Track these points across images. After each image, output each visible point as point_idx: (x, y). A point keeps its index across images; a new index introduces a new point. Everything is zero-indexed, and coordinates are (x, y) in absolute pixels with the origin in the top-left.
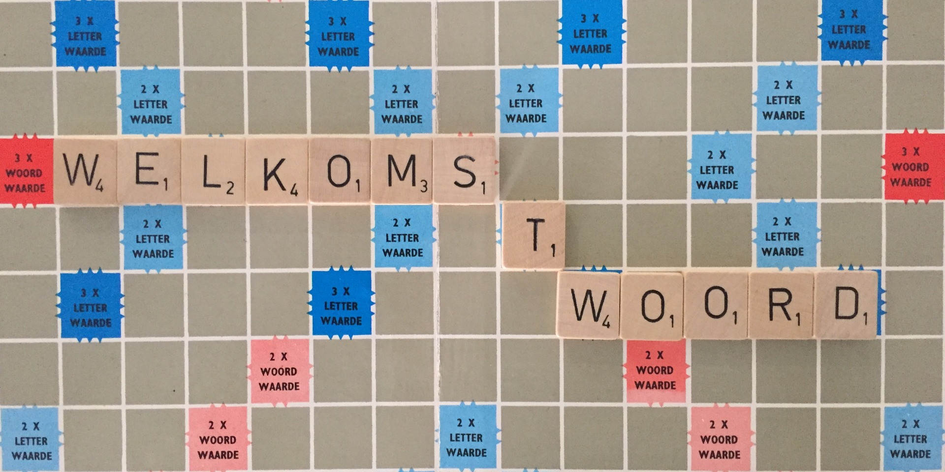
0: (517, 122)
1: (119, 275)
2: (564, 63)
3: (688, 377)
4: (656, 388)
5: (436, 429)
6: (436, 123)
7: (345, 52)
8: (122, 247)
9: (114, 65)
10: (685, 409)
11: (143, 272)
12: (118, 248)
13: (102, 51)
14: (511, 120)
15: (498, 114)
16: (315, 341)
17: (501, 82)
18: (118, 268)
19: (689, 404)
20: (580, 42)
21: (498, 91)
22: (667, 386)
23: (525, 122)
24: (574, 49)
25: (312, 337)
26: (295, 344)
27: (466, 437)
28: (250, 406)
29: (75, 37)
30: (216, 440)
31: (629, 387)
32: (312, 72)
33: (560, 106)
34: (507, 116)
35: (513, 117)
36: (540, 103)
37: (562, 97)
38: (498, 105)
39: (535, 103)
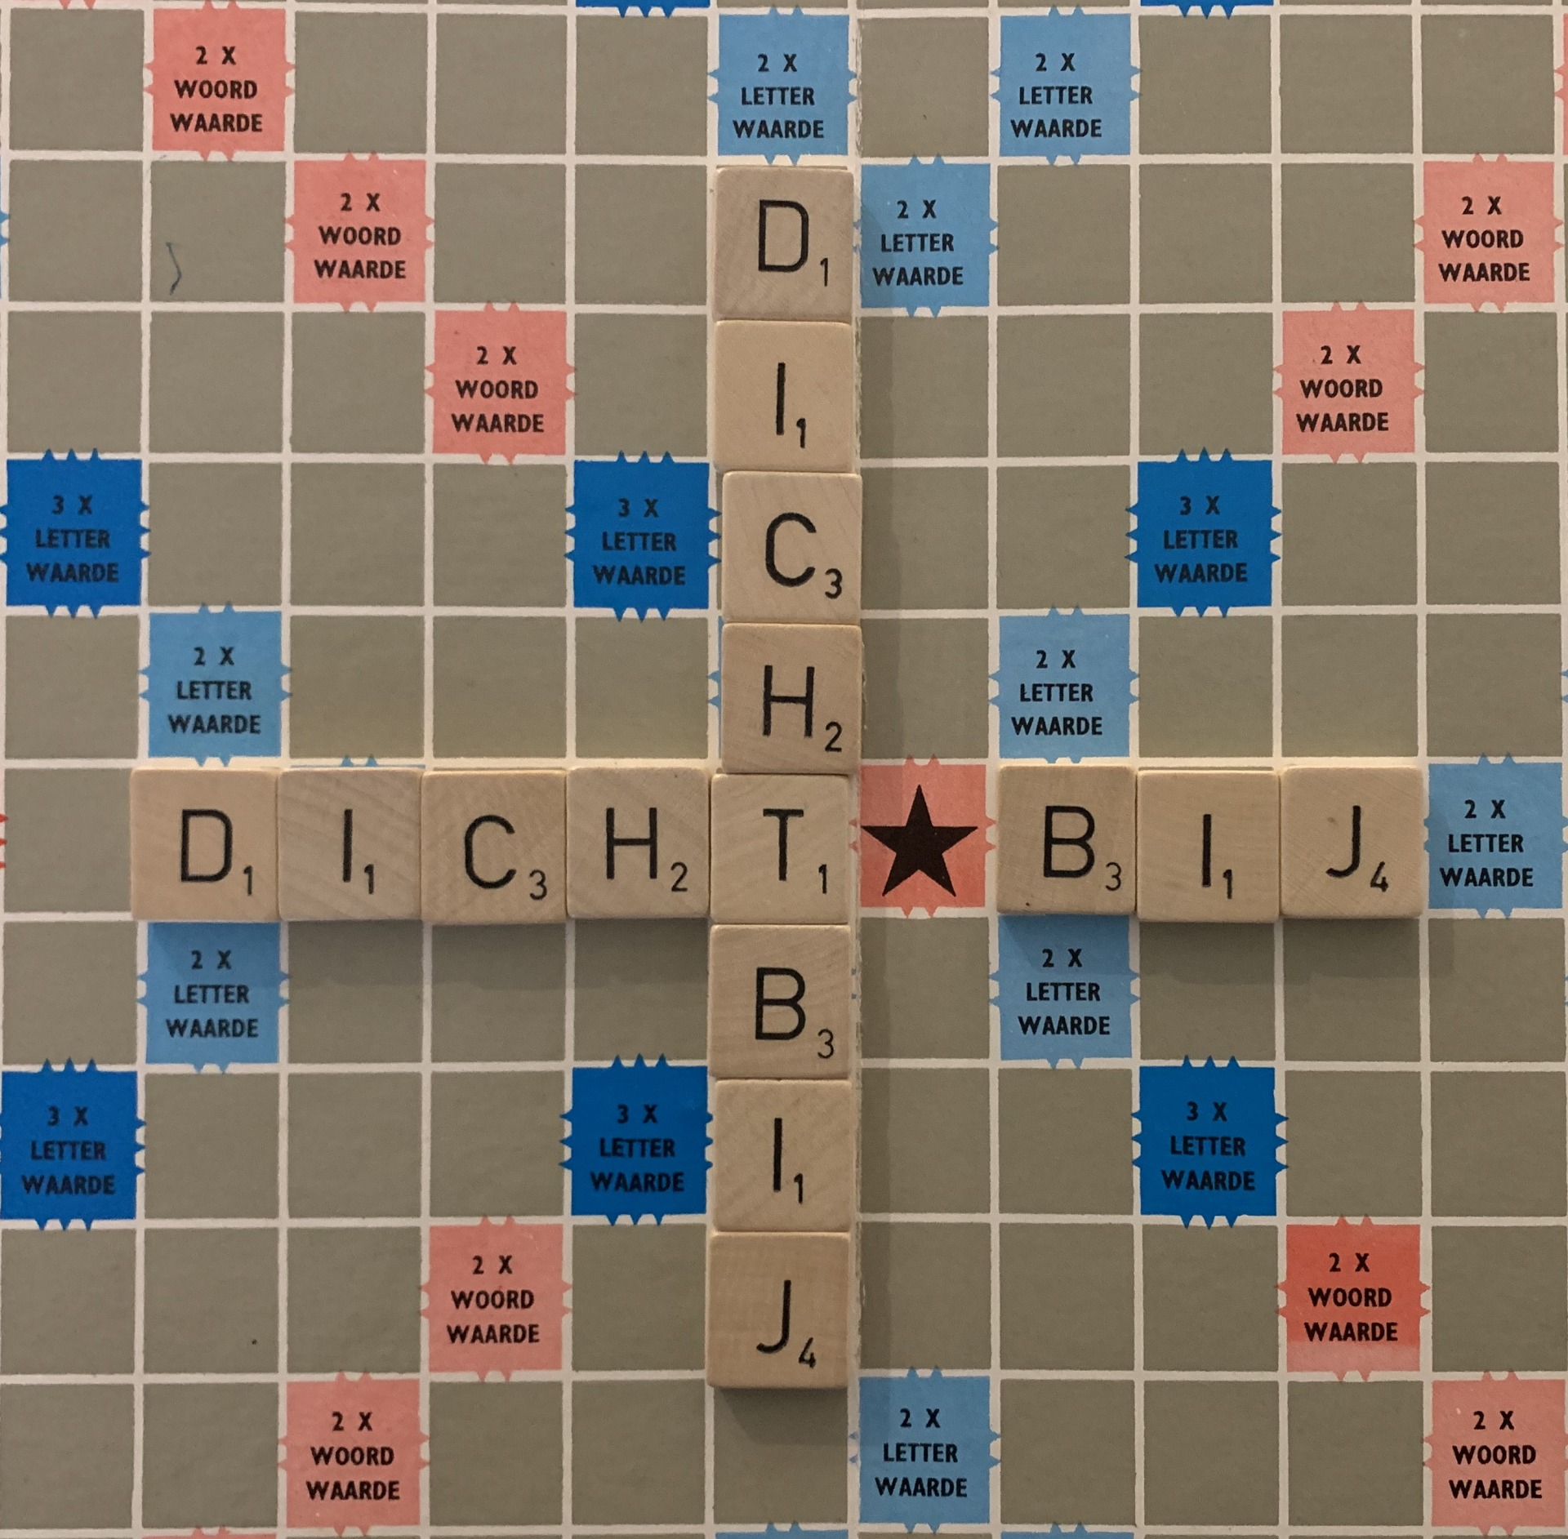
0: (1037, 733)
1: (132, 1076)
2: (1140, 604)
3: (1427, 1312)
4: (1354, 1339)
5: (850, 1432)
7: (652, 575)
8: (142, 1012)
9: (135, 601)
10: (1419, 1385)
11: (187, 1069)
12: (134, 1014)
13: (110, 573)
14: (1023, 729)
15: (994, 713)
16: (576, 1229)
17: (1002, 645)
18: (133, 1061)
19: (1426, 1374)
20: (1175, 558)
21: (994, 665)
22: (1378, 1335)
23: (1055, 733)
24: (1164, 573)
25: (568, 1221)
26: (531, 1237)
27: (920, 1451)
28: (425, 1377)
29: (49, 540)
30: (347, 1456)
31: (1291, 1336)
32: (579, 620)
33: (1133, 699)
34: (1014, 719)
35: (1027, 722)
36: (1087, 691)
37: (1137, 680)
38: (994, 696)
39: (1077, 692)
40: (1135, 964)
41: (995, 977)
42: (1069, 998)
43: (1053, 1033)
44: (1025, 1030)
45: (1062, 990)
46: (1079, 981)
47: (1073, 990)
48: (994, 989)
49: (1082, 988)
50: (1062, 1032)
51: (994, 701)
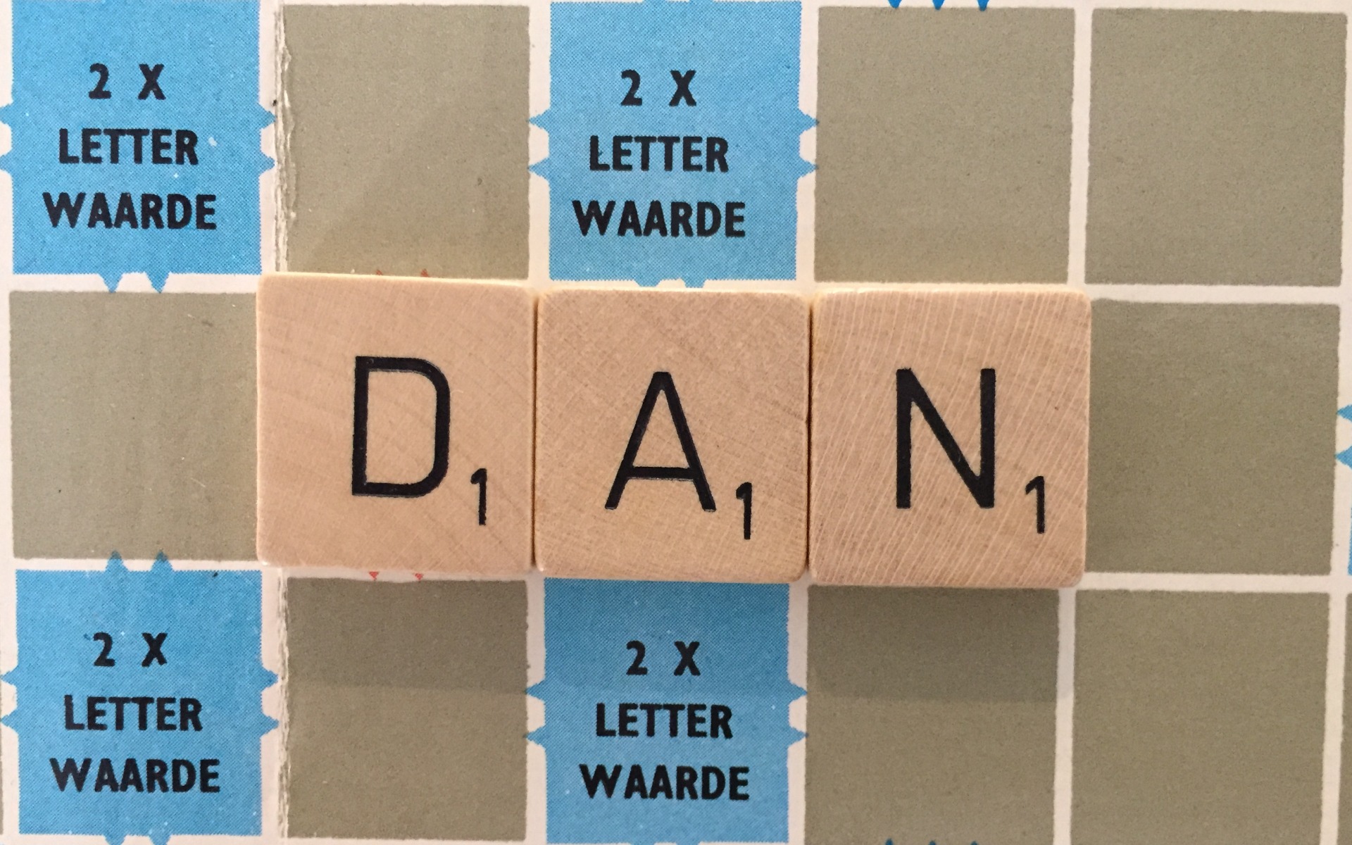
0: (621, 232)
6: (277, 231)
14: (594, 223)
15: (539, 192)
17: (555, 60)
21: (540, 98)
23: (655, 233)
33: (804, 168)
34: (577, 205)
35: (603, 210)
36: (717, 152)
37: (814, 129)
38: (540, 159)
39: (698, 153)
40: (797, 669)
41: (537, 691)
42: (674, 732)
43: (644, 796)
44: (592, 792)
45: (662, 718)
46: (694, 702)
47: (683, 717)
48: (536, 713)
49: (699, 714)
50: (661, 795)
51: (538, 168)
